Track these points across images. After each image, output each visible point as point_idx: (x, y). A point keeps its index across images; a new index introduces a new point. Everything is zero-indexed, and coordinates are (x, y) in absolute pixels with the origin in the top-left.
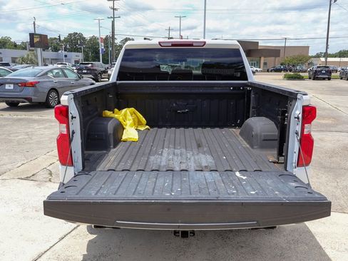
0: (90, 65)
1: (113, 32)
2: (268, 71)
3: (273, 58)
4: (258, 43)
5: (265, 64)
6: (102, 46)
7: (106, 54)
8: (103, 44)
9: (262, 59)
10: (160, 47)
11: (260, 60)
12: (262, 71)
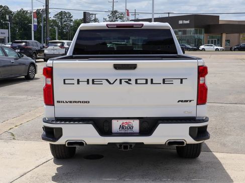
0: (24, 44)
1: (47, 5)
2: (231, 50)
3: (237, 35)
4: (219, 16)
5: (228, 41)
6: (34, 22)
7: (38, 30)
8: (36, 20)
9: (224, 36)
10: (107, 28)
11: (221, 37)
12: (223, 50)
